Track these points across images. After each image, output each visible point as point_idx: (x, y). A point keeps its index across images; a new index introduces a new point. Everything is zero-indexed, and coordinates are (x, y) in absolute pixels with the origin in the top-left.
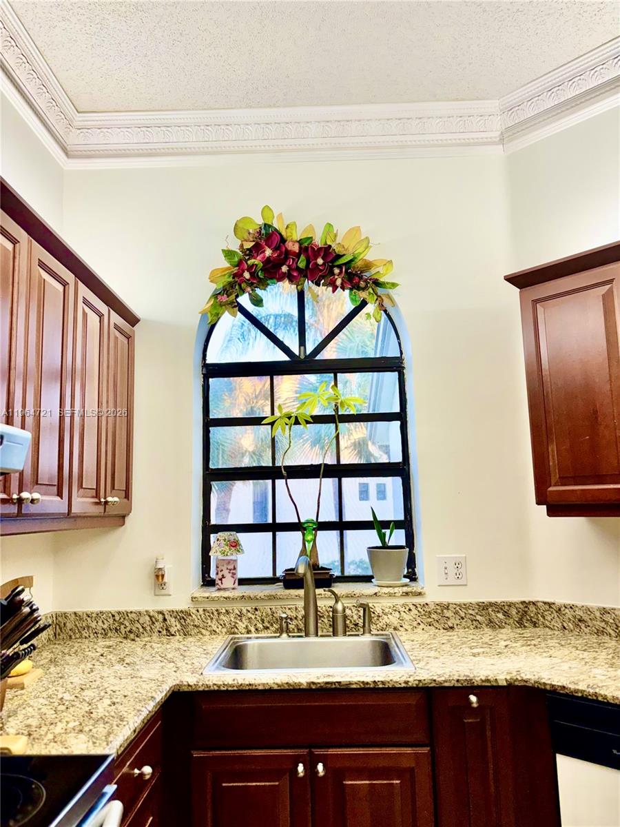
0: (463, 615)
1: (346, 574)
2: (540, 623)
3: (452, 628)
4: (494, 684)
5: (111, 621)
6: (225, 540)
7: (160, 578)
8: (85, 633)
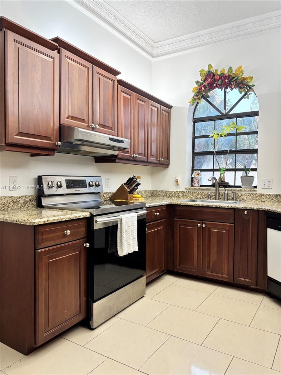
0: (268, 198)
1: (236, 185)
3: (264, 202)
4: (253, 209)
5: (165, 193)
7: (177, 182)
8: (159, 196)
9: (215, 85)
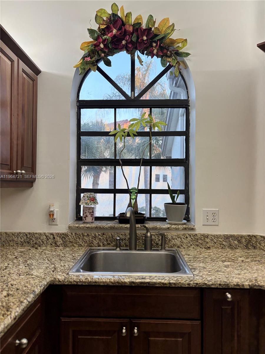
0: (216, 241)
2: (258, 247)
3: (209, 248)
4: (242, 287)
5: (25, 237)
6: (88, 197)
7: (52, 216)
8: (11, 243)
9: (124, 42)
